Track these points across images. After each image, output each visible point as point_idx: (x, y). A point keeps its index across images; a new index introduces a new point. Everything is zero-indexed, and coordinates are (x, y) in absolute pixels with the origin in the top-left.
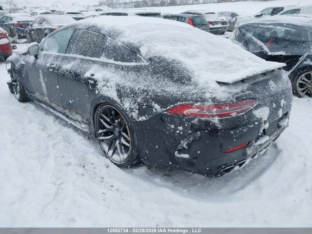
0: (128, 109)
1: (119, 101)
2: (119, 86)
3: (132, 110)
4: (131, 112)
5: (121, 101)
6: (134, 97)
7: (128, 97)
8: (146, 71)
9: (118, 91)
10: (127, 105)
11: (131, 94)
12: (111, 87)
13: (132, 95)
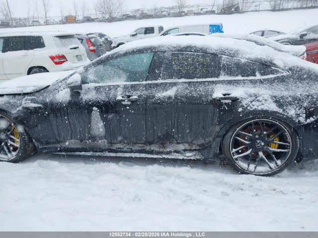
0: (294, 116)
1: (281, 111)
2: (275, 97)
3: (298, 115)
4: (298, 117)
5: (284, 110)
6: (298, 103)
7: (290, 104)
8: (292, 79)
9: (276, 102)
10: (292, 112)
11: (294, 102)
12: (266, 100)
13: (296, 102)
